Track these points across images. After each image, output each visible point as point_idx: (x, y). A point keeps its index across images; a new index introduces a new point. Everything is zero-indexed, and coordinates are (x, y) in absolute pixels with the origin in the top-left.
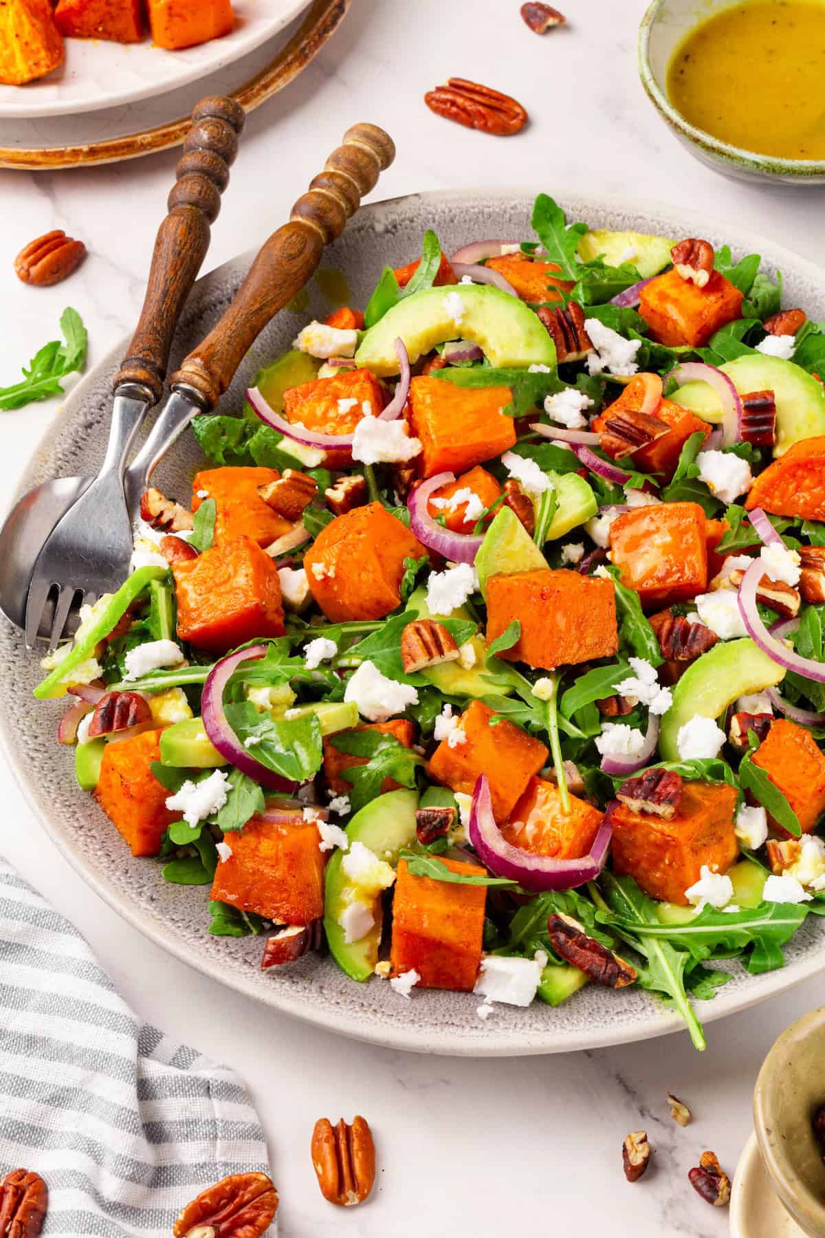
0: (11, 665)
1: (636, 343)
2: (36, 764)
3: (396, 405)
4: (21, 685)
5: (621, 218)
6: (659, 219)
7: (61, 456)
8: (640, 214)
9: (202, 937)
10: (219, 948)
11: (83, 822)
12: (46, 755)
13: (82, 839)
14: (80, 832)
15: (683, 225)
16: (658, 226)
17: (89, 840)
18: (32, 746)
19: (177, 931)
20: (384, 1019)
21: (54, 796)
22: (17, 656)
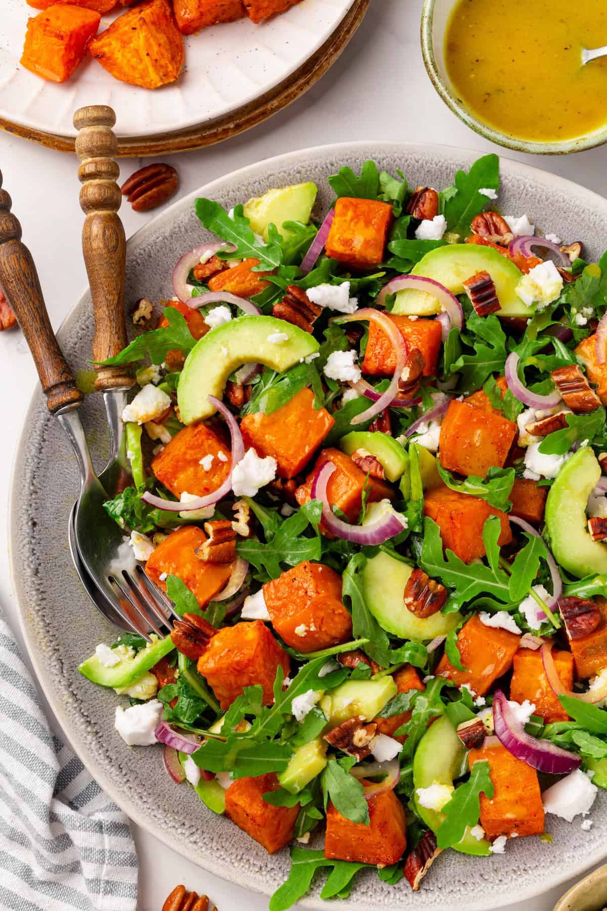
0: (128, 785)
1: (346, 285)
2: (200, 844)
3: (237, 441)
4: (145, 794)
5: (257, 183)
6: (284, 169)
7: (37, 608)
8: (269, 172)
9: (389, 893)
10: (404, 892)
11: (259, 864)
12: (199, 832)
13: (268, 876)
14: (264, 873)
15: (302, 164)
16: (286, 175)
17: (272, 874)
18: (187, 833)
19: (373, 900)
20: (536, 873)
21: (228, 859)
22: (126, 775)
